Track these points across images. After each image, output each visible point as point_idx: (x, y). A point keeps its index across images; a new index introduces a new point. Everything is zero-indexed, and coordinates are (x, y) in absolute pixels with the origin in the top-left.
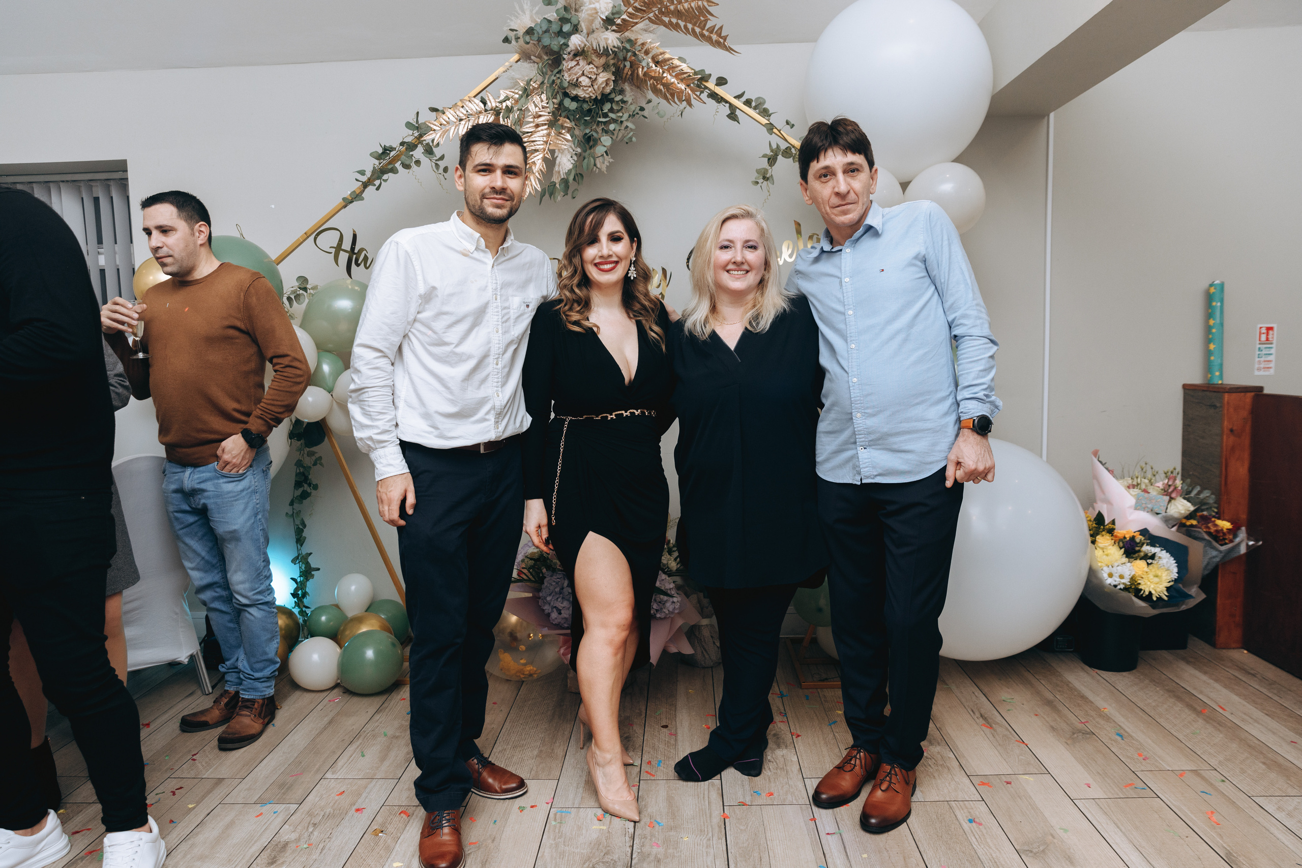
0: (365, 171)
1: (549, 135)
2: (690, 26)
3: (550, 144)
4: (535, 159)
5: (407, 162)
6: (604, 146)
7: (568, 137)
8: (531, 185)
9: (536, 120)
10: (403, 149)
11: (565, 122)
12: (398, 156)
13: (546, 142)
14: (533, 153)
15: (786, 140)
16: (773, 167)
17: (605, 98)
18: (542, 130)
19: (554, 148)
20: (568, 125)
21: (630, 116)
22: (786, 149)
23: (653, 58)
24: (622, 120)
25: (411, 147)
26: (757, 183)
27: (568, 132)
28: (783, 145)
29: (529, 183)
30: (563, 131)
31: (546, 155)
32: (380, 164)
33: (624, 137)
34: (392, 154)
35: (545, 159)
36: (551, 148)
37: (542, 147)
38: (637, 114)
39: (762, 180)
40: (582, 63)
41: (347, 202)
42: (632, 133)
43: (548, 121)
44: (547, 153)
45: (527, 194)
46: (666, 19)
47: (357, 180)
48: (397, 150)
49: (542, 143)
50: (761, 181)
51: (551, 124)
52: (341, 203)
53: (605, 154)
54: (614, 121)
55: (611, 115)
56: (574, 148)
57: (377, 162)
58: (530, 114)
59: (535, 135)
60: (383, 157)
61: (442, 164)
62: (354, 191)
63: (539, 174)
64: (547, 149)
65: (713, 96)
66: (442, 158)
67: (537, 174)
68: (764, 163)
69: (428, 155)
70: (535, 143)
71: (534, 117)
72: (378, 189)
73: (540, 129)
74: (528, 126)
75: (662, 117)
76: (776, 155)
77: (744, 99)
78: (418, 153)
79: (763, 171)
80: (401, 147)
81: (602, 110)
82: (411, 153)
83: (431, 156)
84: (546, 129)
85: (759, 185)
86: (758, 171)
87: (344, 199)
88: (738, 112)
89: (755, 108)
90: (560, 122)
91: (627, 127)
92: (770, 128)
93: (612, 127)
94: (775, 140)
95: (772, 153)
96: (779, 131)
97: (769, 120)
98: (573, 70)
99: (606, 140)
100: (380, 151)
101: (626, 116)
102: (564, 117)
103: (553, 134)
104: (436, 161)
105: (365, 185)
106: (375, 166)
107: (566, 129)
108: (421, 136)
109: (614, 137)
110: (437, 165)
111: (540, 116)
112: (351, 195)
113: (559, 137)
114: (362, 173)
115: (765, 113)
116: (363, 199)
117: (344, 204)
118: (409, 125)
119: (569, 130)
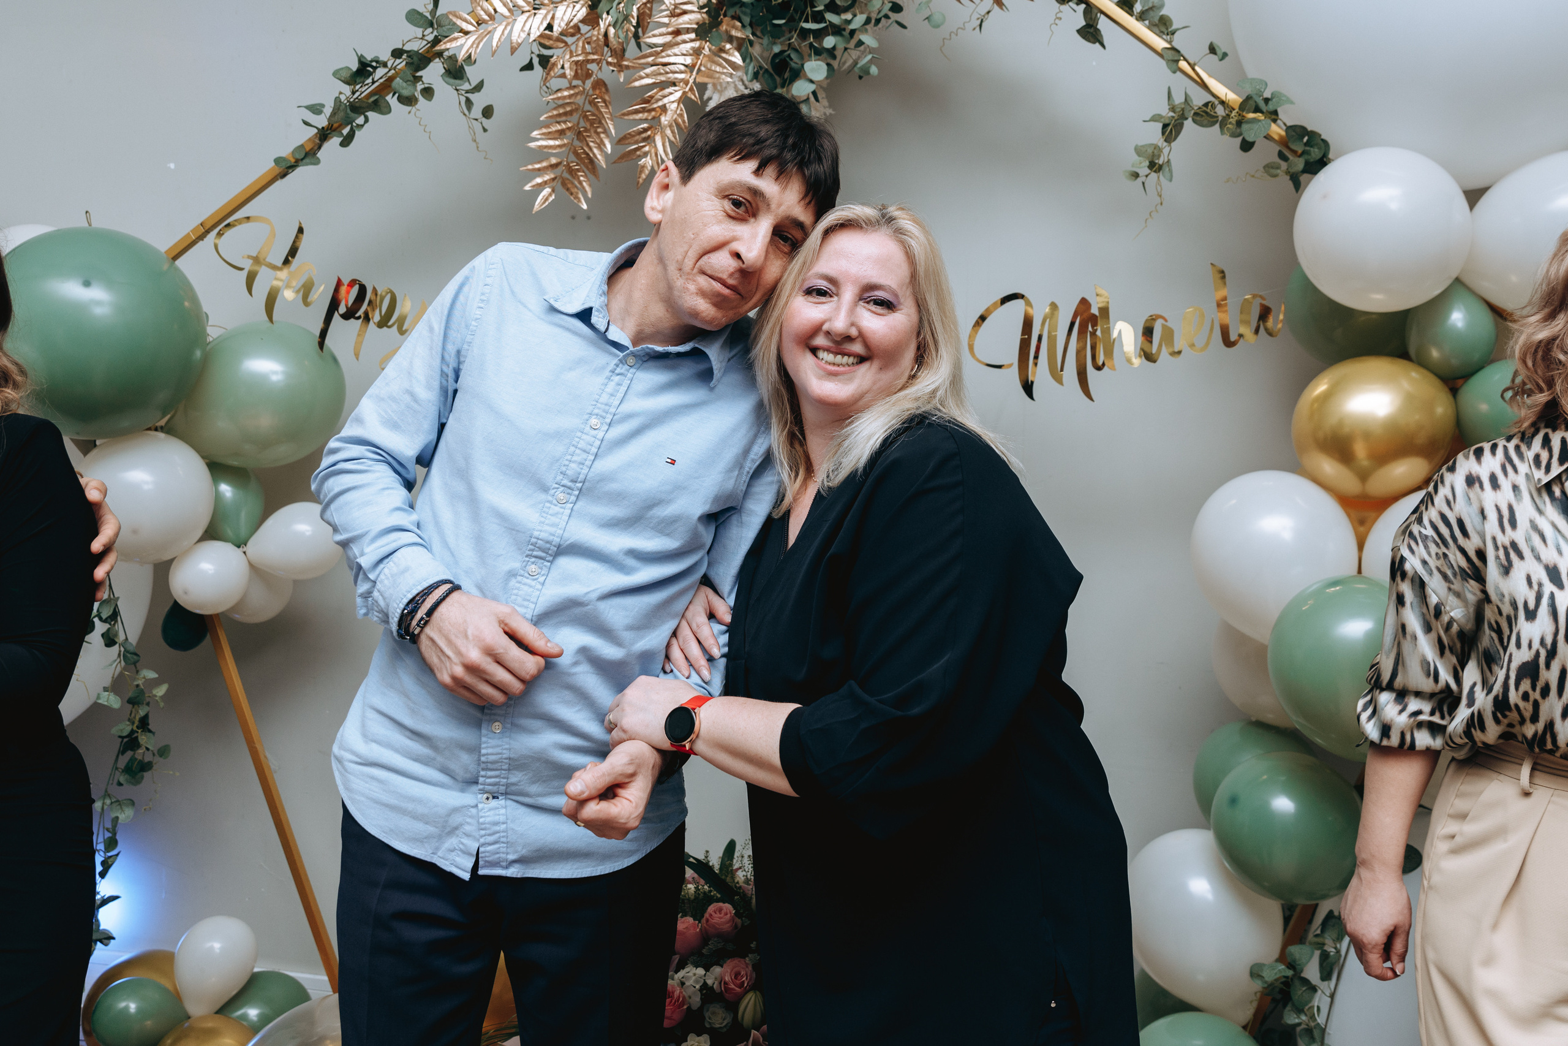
0: (323, 106)
1: (697, 52)
3: (699, 70)
4: (666, 100)
5: (406, 93)
6: (812, 81)
7: (737, 58)
8: (656, 155)
9: (676, 18)
10: (400, 63)
11: (734, 27)
12: (390, 80)
13: (690, 68)
14: (663, 89)
15: (1204, 86)
16: (1173, 144)
18: (685, 42)
19: (706, 80)
20: (739, 35)
21: (868, 21)
22: (1206, 105)
24: (852, 26)
25: (419, 61)
26: (1136, 175)
27: (739, 49)
28: (1199, 98)
29: (653, 151)
30: (728, 46)
31: (690, 95)
32: (353, 93)
33: (855, 63)
34: (380, 72)
35: (684, 100)
36: (700, 80)
37: (682, 76)
38: (887, 17)
39: (1148, 171)
41: (285, 168)
42: (869, 57)
43: (697, 23)
44: (691, 89)
45: (647, 172)
47: (306, 123)
48: (389, 64)
49: (682, 68)
50: (1144, 170)
51: (703, 31)
52: (272, 169)
53: (812, 98)
54: (837, 30)
55: (831, 17)
56: (747, 83)
57: (347, 90)
58: (663, 7)
59: (669, 52)
60: (358, 80)
61: (480, 101)
62: (302, 146)
63: (673, 132)
64: (691, 81)
66: (479, 87)
67: (668, 132)
68: (1153, 134)
69: (452, 81)
70: (667, 69)
71: (673, 15)
72: (347, 141)
73: (680, 38)
74: (656, 32)
75: (937, 26)
76: (1183, 117)
78: (433, 73)
79: (1150, 151)
80: (398, 61)
81: (813, 6)
82: (419, 74)
83: (458, 82)
84: (692, 41)
85: (1140, 180)
86: (1139, 151)
87: (278, 161)
88: (1103, 24)
89: (1141, 17)
90: (724, 27)
91: (860, 43)
92: (1173, 57)
93: (829, 42)
94: (1181, 87)
95: (1171, 114)
96: (1193, 67)
97: (1170, 42)
99: (816, 69)
100: (354, 66)
101: (860, 19)
102: (733, 18)
103: (706, 51)
104: (467, 92)
105: (324, 135)
106: (343, 98)
107: (735, 44)
108: (436, 41)
109: (835, 64)
110: (469, 103)
111: (685, 12)
112: (293, 152)
113: (717, 59)
114: (316, 109)
115: (1163, 26)
116: (317, 162)
117: (278, 170)
118: (414, 17)
119: (741, 46)
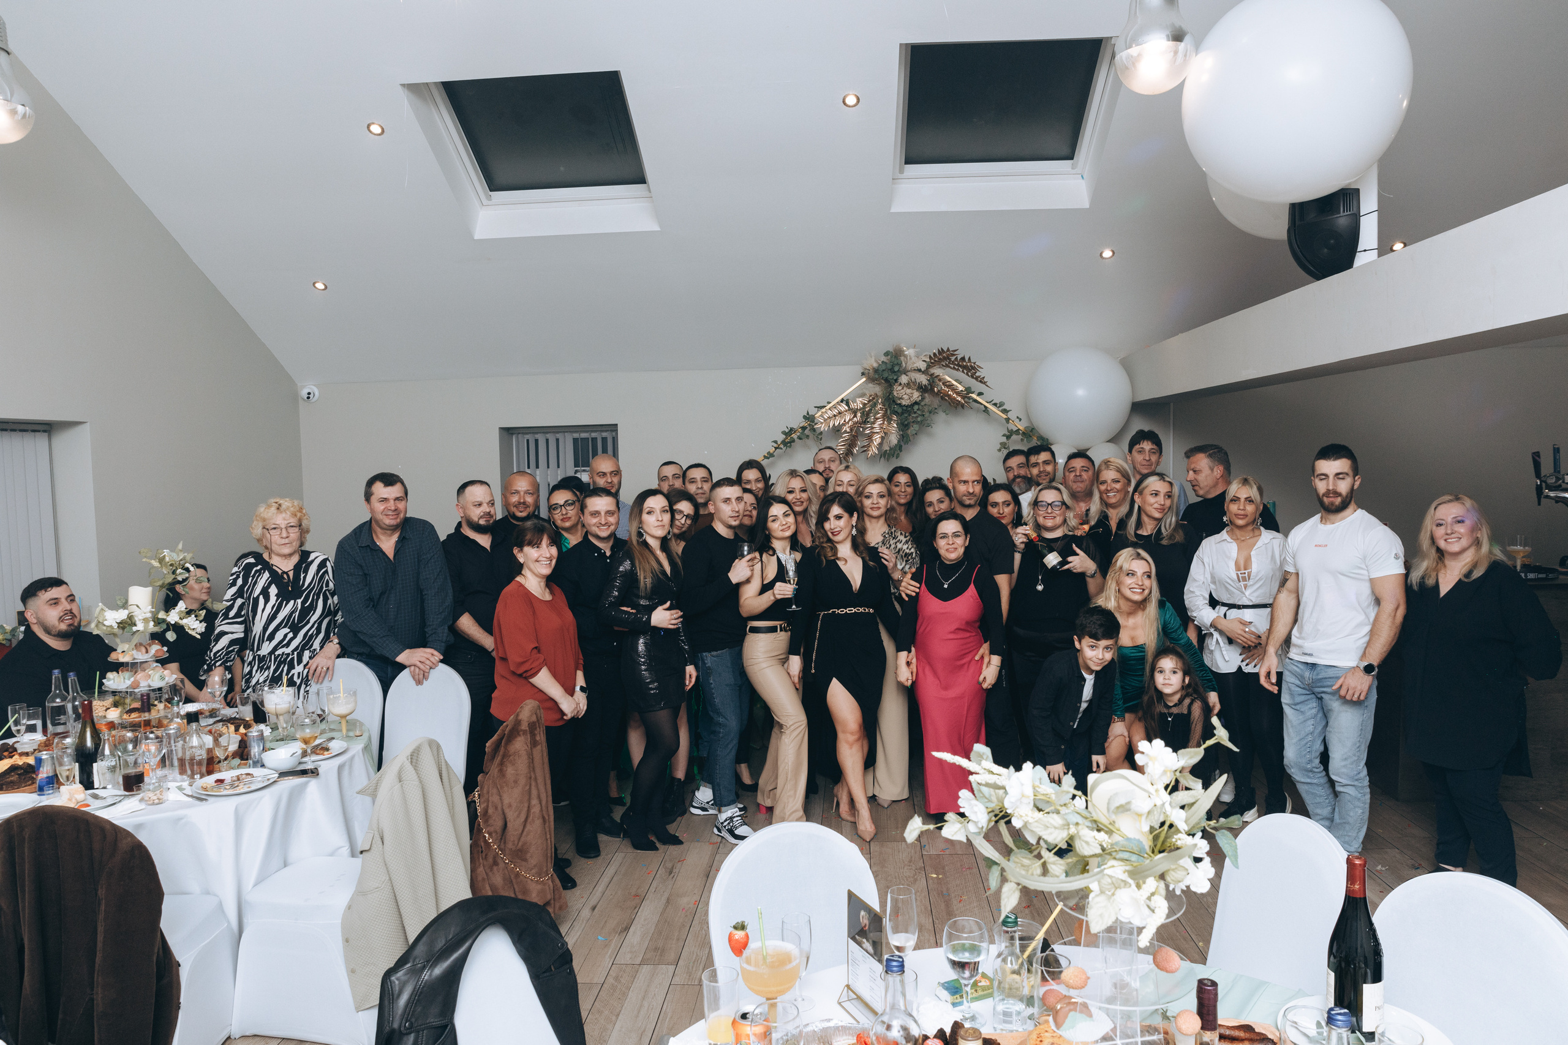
0: (778, 441)
1: (883, 423)
2: (965, 371)
3: (884, 428)
5: (801, 437)
7: (894, 424)
11: (893, 417)
12: (797, 434)
13: (882, 428)
15: (1017, 426)
17: (916, 403)
19: (887, 431)
20: (894, 419)
21: (929, 412)
22: (1017, 431)
23: (943, 384)
25: (804, 428)
27: (894, 422)
28: (1015, 429)
29: (871, 449)
30: (892, 422)
32: (787, 437)
40: (905, 388)
43: (882, 415)
44: (883, 434)
46: (952, 366)
47: (772, 446)
48: (798, 431)
49: (880, 428)
54: (920, 416)
55: (919, 413)
56: (898, 432)
60: (789, 434)
61: (820, 437)
62: (769, 452)
64: (882, 431)
65: (976, 401)
66: (821, 434)
68: (1004, 439)
70: (876, 428)
76: (1011, 434)
77: (993, 402)
78: (807, 432)
80: (800, 430)
81: (914, 411)
83: (814, 433)
84: (881, 421)
86: (1001, 444)
89: (999, 409)
90: (890, 417)
92: (1008, 420)
93: (918, 419)
96: (1013, 421)
97: (1006, 416)
98: (899, 391)
100: (787, 431)
102: (892, 415)
104: (817, 435)
105: (776, 448)
106: (784, 439)
110: (817, 438)
111: (879, 413)
112: (767, 454)
113: (889, 426)
114: (776, 442)
115: (1005, 411)
116: (774, 456)
118: (803, 416)
